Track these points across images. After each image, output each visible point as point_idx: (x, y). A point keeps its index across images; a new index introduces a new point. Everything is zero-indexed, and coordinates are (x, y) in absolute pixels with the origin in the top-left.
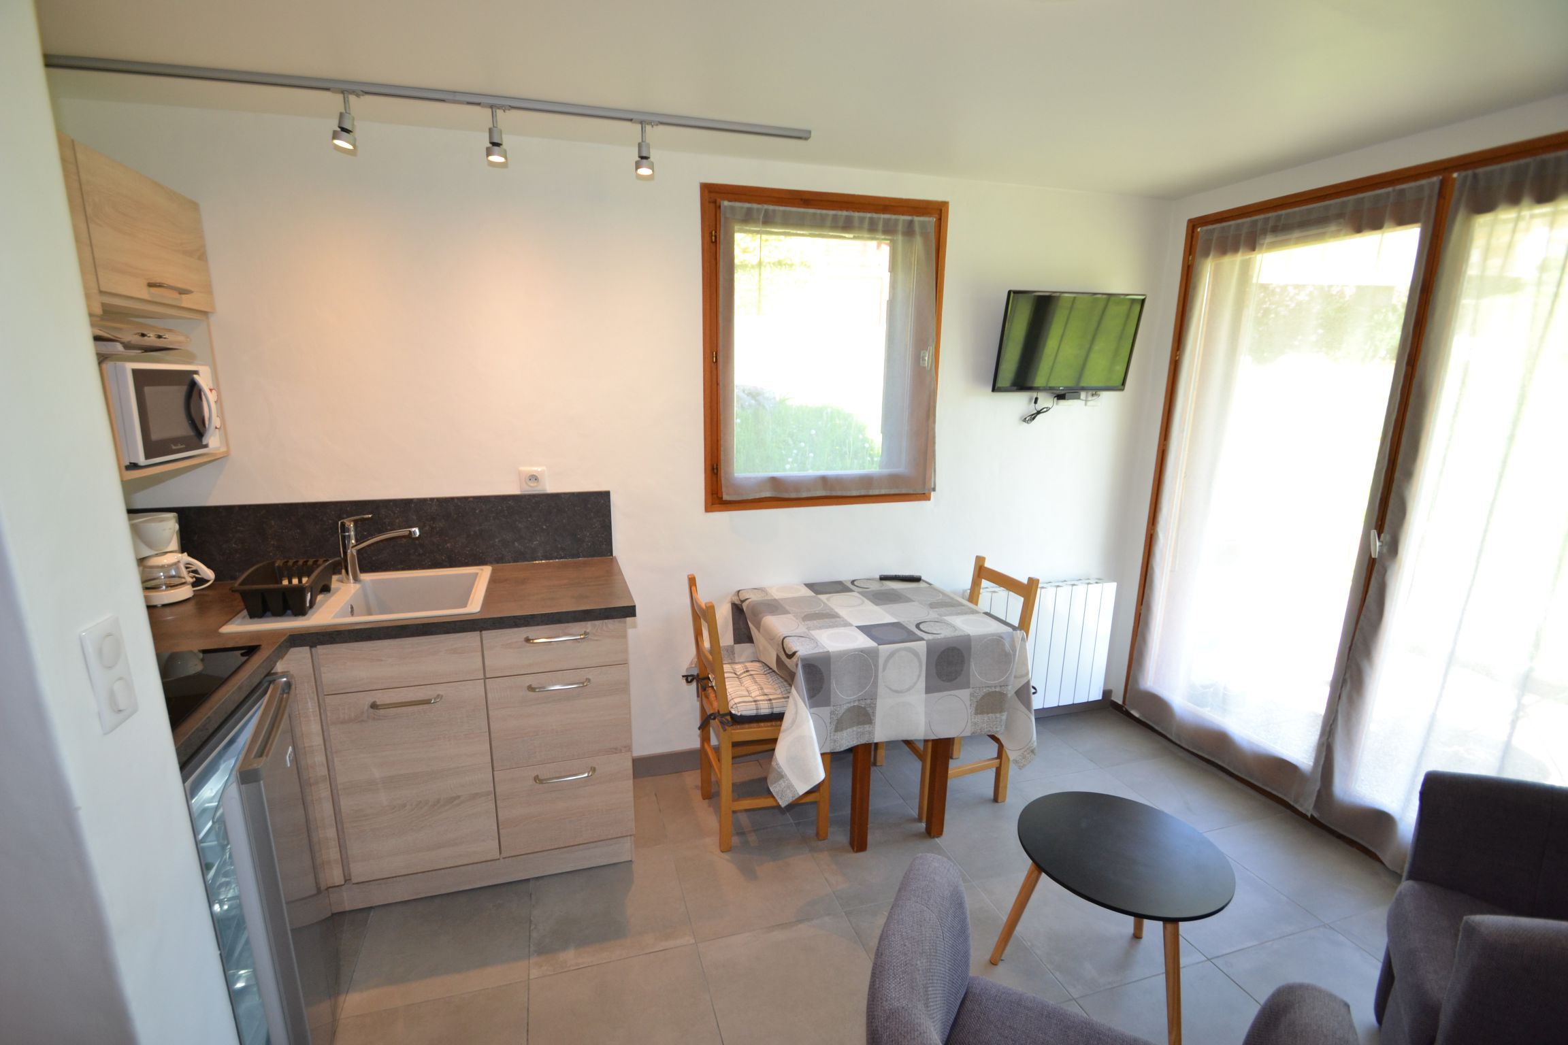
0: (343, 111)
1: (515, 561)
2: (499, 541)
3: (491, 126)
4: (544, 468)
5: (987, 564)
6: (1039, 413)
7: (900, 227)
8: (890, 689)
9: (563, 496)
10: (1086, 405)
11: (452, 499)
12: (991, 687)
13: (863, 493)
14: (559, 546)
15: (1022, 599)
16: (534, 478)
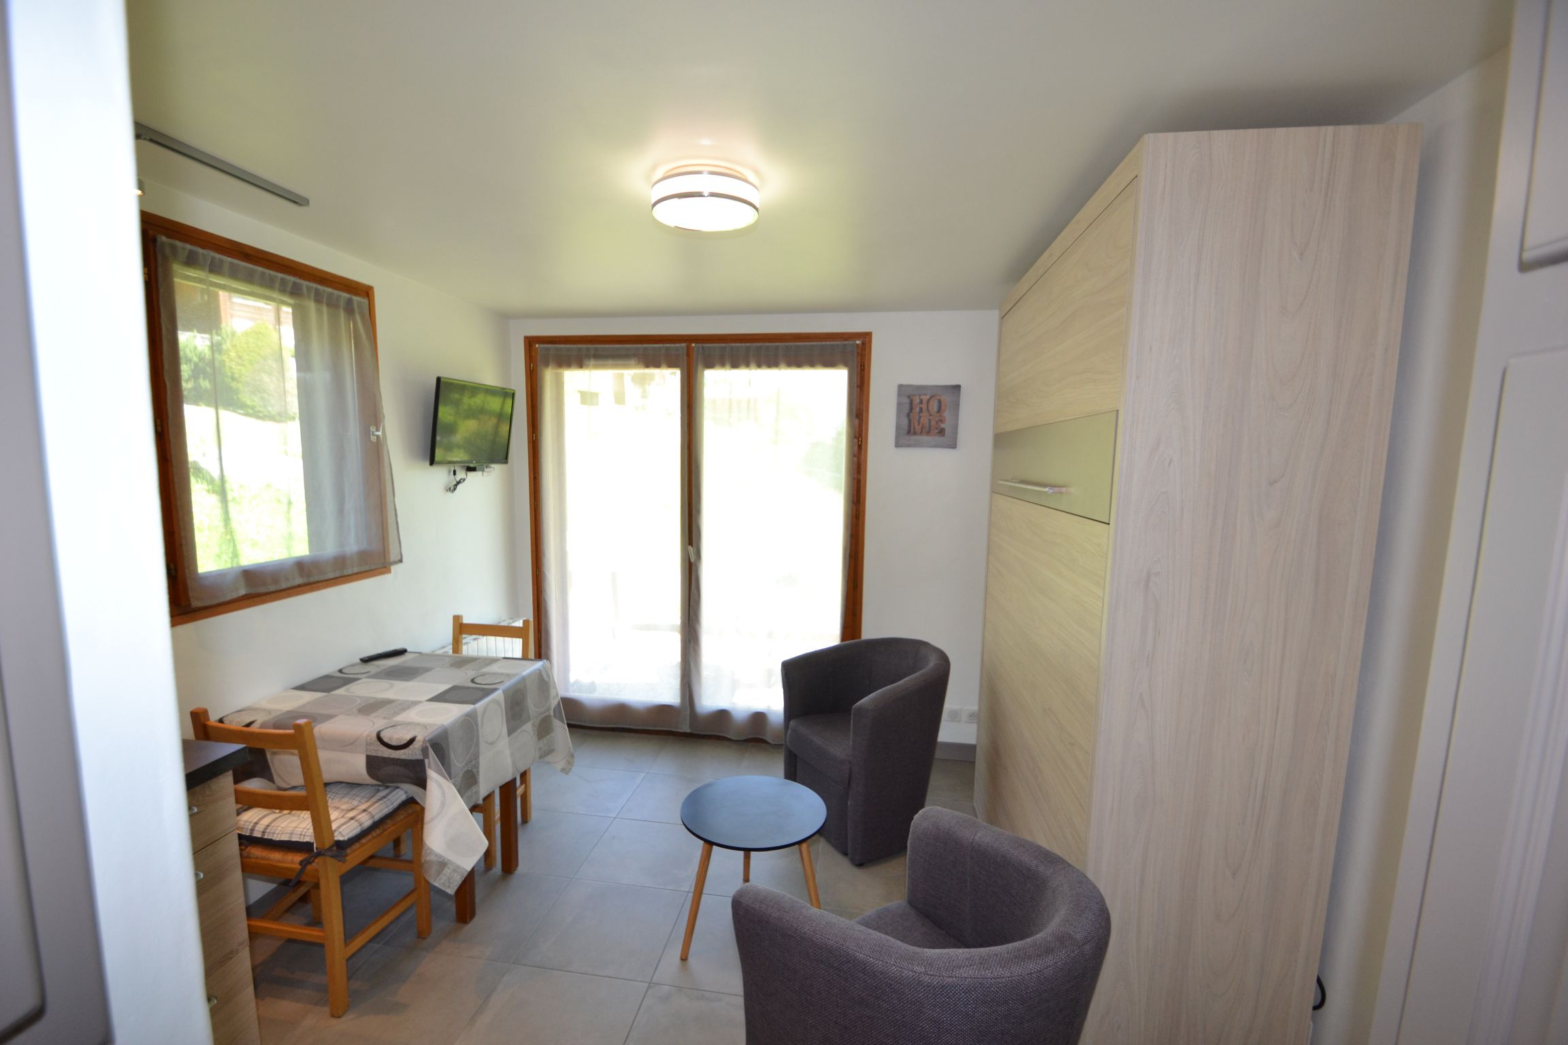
5: (465, 621)
6: (459, 483)
7: (342, 304)
8: (487, 743)
10: (483, 475)
12: (542, 714)
13: (338, 574)
15: (521, 640)
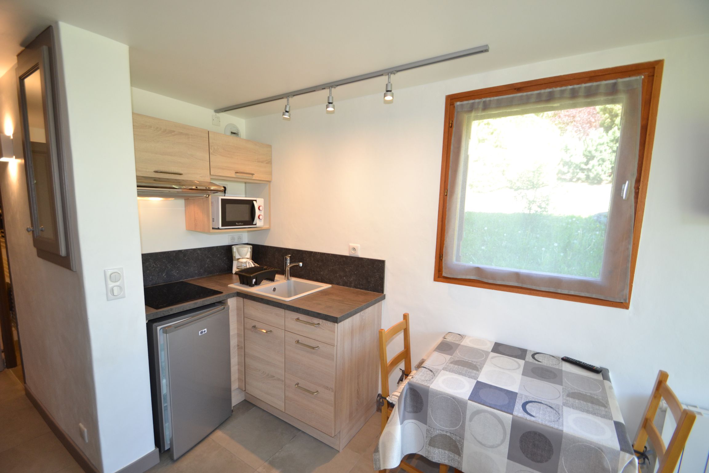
0: (287, 104)
1: (343, 285)
2: (339, 275)
3: (329, 96)
4: (359, 245)
8: (475, 438)
9: (364, 259)
11: (325, 254)
14: (361, 283)
16: (354, 249)
